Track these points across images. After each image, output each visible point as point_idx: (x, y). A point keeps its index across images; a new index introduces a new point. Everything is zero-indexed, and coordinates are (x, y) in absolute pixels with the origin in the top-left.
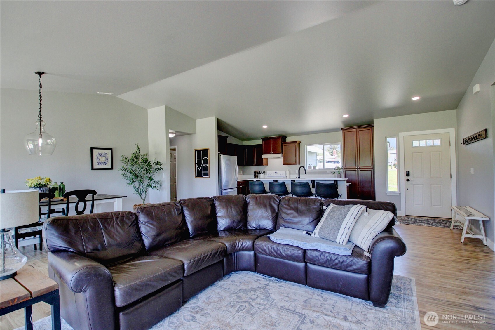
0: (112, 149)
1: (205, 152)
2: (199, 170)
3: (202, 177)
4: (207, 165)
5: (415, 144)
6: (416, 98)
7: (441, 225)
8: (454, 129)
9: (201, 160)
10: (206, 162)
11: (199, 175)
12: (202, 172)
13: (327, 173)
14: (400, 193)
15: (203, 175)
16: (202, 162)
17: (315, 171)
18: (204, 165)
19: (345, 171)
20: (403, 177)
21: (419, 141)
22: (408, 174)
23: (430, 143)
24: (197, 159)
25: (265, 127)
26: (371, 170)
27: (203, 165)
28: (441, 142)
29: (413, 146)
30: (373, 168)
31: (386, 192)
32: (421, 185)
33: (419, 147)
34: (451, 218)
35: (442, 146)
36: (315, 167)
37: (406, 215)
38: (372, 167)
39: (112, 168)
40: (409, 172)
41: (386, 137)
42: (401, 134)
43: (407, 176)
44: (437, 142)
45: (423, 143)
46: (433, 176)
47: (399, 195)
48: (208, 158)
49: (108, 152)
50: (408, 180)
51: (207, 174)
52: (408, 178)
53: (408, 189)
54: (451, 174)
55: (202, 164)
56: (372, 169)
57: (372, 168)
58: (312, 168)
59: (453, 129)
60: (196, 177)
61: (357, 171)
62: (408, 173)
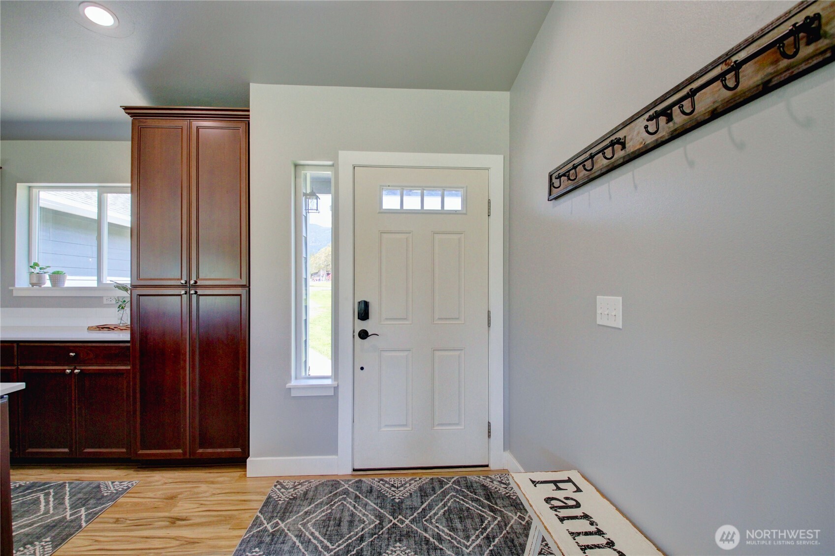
5: (390, 199)
7: (467, 505)
8: (502, 156)
13: (105, 302)
14: (337, 383)
19: (135, 298)
20: (350, 324)
22: (364, 313)
23: (433, 200)
26: (240, 295)
28: (465, 202)
29: (384, 207)
30: (248, 286)
31: (288, 385)
32: (406, 353)
33: (401, 213)
34: (487, 464)
35: (466, 214)
36: (56, 278)
37: (354, 470)
38: (244, 282)
40: (366, 304)
41: (296, 166)
42: (345, 158)
43: (359, 319)
44: (453, 201)
45: (412, 203)
46: (439, 319)
47: (331, 393)
50: (364, 335)
52: (363, 325)
53: (362, 368)
54: (489, 312)
56: (243, 292)
57: (243, 286)
58: (46, 283)
59: (500, 158)
61: (185, 297)
62: (363, 306)
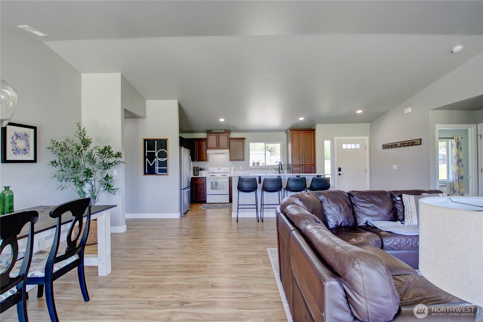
0: (36, 127)
1: (163, 143)
2: (151, 165)
3: (156, 174)
4: (165, 159)
5: (344, 146)
6: (359, 112)
9: (155, 152)
10: (163, 155)
11: (150, 171)
12: (156, 168)
13: (270, 169)
14: (334, 184)
15: (157, 171)
16: (156, 155)
17: (258, 167)
18: (160, 159)
19: (293, 167)
21: (347, 144)
22: (340, 170)
23: (353, 146)
24: (147, 151)
25: (222, 120)
26: (312, 167)
27: (158, 159)
28: (361, 146)
29: (343, 148)
32: (348, 178)
33: (347, 149)
35: (360, 149)
36: (258, 163)
39: (35, 161)
40: (340, 168)
41: (323, 140)
42: (336, 139)
43: (339, 171)
44: (358, 146)
45: (349, 146)
46: (355, 171)
47: (333, 186)
48: (166, 150)
49: (30, 132)
50: (340, 174)
51: (164, 171)
52: (340, 172)
53: (340, 182)
54: (366, 169)
55: (156, 157)
57: (313, 165)
58: (256, 165)
59: (368, 137)
60: (145, 174)
61: (302, 167)
